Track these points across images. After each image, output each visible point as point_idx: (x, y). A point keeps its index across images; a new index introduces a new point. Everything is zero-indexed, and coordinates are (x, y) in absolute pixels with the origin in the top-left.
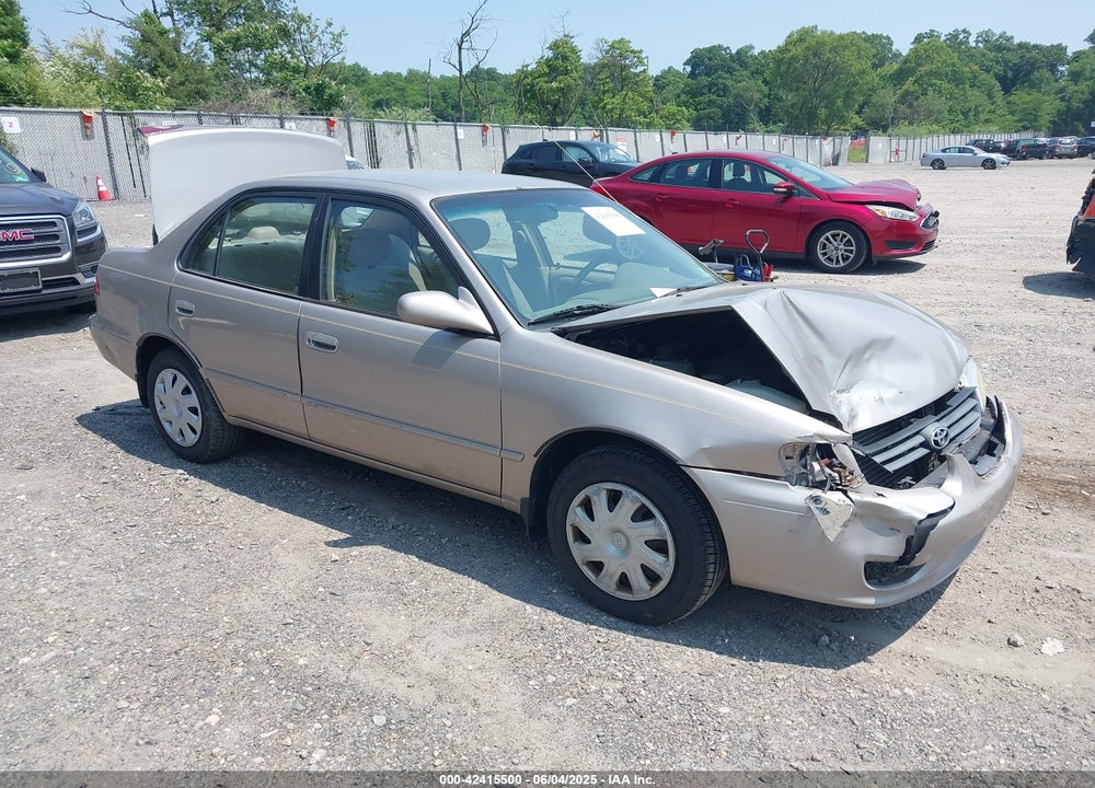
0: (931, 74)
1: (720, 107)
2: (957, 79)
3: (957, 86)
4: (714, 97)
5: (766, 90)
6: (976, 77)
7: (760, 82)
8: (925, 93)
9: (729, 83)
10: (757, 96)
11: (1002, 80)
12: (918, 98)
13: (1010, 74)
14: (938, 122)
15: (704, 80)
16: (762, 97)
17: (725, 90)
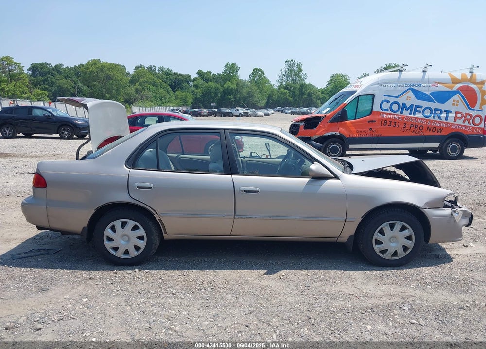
0: (145, 82)
1: (51, 91)
2: (155, 85)
3: (156, 87)
4: (47, 86)
5: (73, 84)
6: (161, 85)
7: (69, 81)
8: (144, 89)
9: (54, 80)
10: (69, 87)
11: (171, 86)
12: (141, 91)
13: (173, 84)
14: (152, 101)
15: (41, 78)
16: (71, 88)
17: (52, 84)
